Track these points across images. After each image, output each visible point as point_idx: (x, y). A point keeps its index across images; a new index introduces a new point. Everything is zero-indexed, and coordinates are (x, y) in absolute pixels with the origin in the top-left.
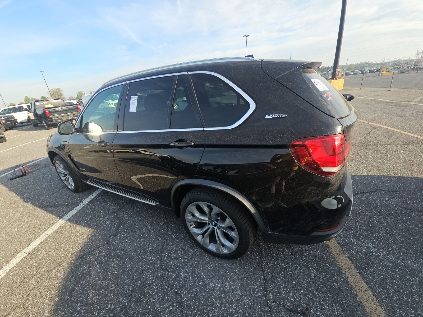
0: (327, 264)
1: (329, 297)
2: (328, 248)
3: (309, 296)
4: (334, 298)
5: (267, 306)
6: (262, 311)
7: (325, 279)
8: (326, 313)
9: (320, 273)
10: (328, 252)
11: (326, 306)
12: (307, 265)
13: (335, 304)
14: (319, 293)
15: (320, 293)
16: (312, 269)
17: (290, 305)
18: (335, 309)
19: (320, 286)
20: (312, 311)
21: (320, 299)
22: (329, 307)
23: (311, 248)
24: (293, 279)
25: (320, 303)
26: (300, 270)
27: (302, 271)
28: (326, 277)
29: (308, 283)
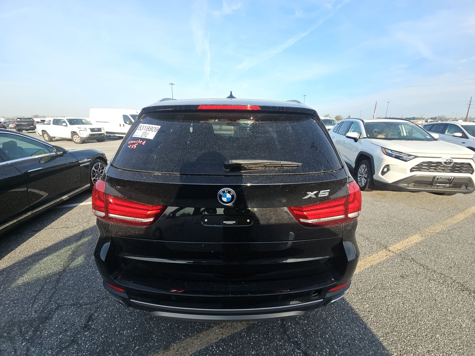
0: (137, 347)
1: (97, 348)
2: (164, 349)
3: (101, 330)
4: (96, 354)
5: (98, 301)
6: (94, 298)
7: (118, 345)
8: (82, 345)
9: (126, 339)
10: (157, 349)
11: (88, 345)
12: (137, 326)
13: (89, 354)
14: (103, 338)
15: (102, 340)
16: (132, 332)
17: (95, 316)
18: (84, 354)
19: (110, 340)
20: (87, 333)
21: (96, 340)
22: (87, 348)
23: (162, 328)
24: (120, 315)
25: (93, 339)
26: (130, 320)
27: (129, 322)
28: (121, 346)
29: (115, 328)
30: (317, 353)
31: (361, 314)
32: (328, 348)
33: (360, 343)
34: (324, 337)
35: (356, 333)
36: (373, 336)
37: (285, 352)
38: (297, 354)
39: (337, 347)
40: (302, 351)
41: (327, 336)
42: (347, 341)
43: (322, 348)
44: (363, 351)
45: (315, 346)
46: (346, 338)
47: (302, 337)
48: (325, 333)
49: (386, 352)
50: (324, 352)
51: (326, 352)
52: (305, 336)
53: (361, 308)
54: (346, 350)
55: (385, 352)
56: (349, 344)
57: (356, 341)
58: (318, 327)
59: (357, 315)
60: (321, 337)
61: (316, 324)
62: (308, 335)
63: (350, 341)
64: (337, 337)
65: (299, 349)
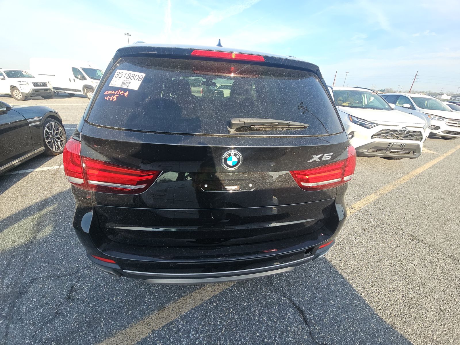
0: (130, 312)
1: (86, 317)
2: (159, 311)
3: (87, 299)
4: (85, 323)
5: (78, 271)
6: (73, 269)
7: (109, 312)
8: (69, 316)
9: (117, 305)
10: (152, 311)
11: (75, 315)
12: (126, 292)
13: (78, 324)
14: (91, 307)
15: (90, 309)
16: (122, 298)
17: (77, 286)
18: (72, 325)
19: (99, 308)
20: (71, 304)
21: (84, 310)
22: (75, 319)
23: (154, 291)
24: (106, 283)
25: (79, 310)
26: (118, 286)
27: (117, 288)
28: (112, 312)
29: (103, 296)
30: (300, 298)
31: (334, 263)
32: (309, 294)
33: (334, 286)
34: (305, 284)
35: (331, 279)
36: (344, 280)
37: (273, 301)
38: (284, 301)
39: (317, 292)
40: (288, 298)
41: (307, 284)
42: (324, 287)
43: (304, 294)
44: (337, 293)
45: (298, 293)
46: (323, 284)
47: (286, 287)
48: (306, 282)
49: (356, 293)
50: (306, 297)
51: (307, 297)
52: (289, 285)
53: (333, 258)
54: (323, 293)
55: (355, 293)
56: (326, 289)
57: (331, 286)
58: (299, 277)
59: (330, 264)
60: (303, 285)
61: (297, 275)
62: (291, 285)
63: (326, 286)
64: (316, 284)
65: (285, 297)
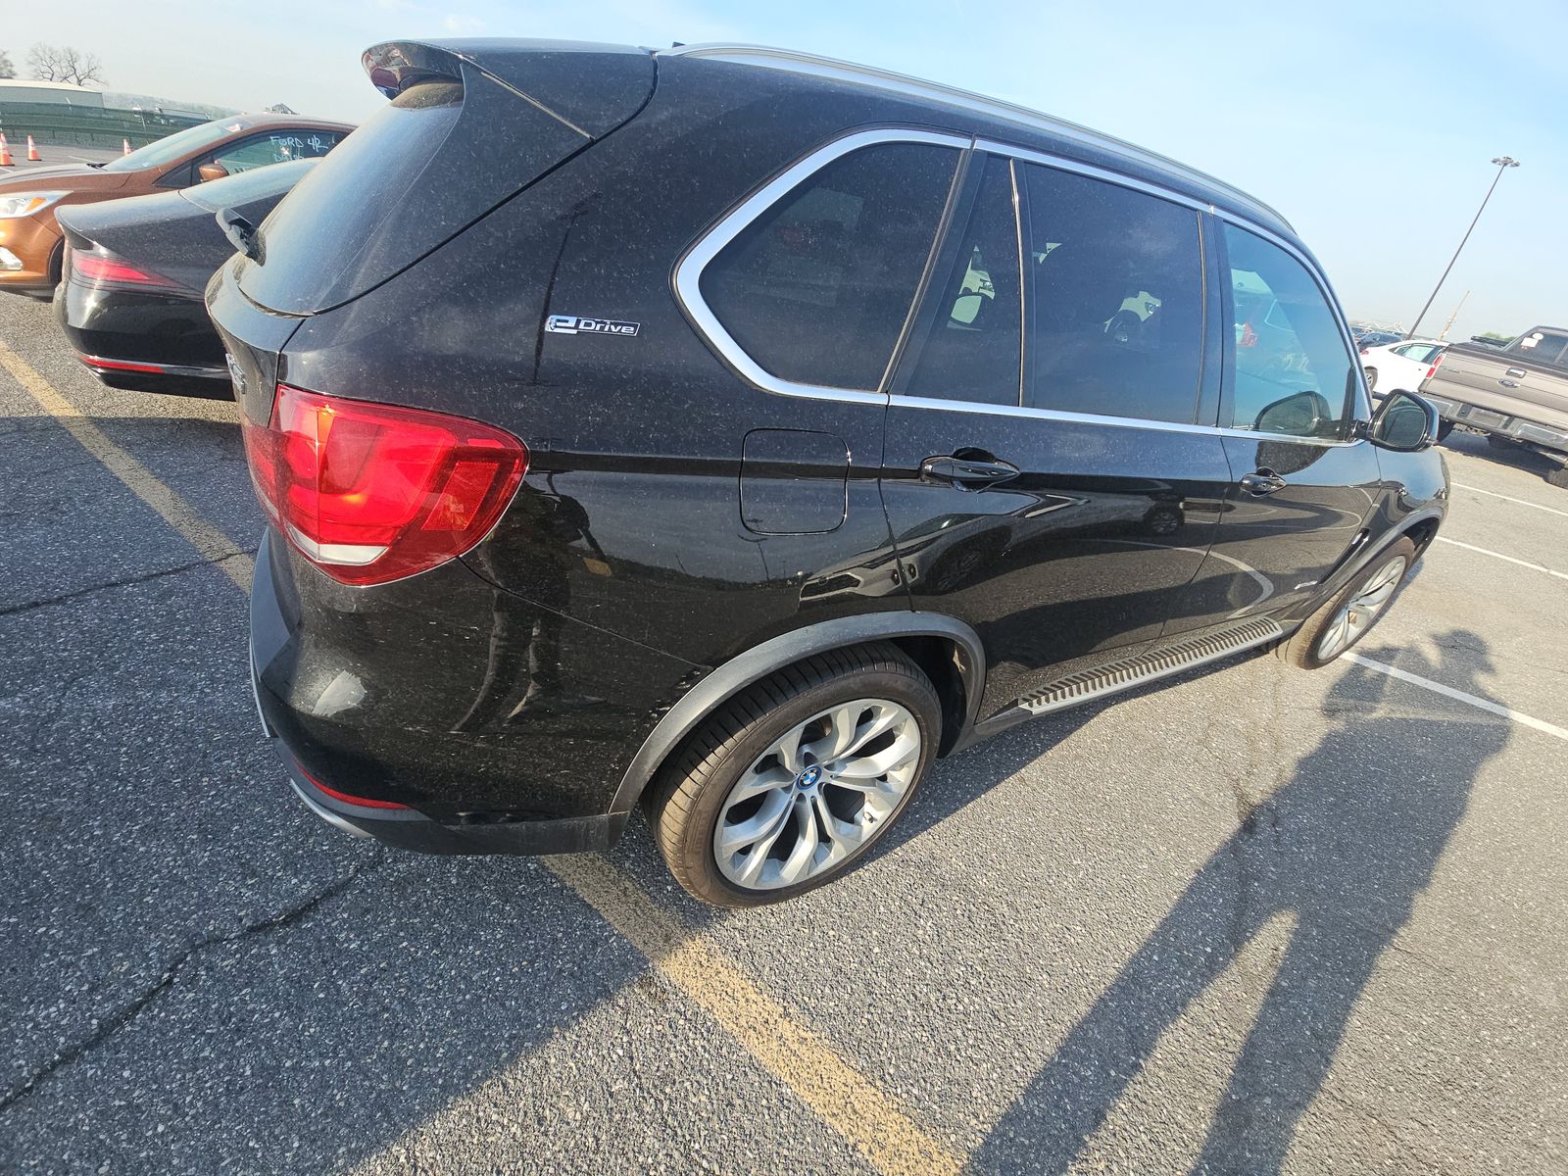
30: (345, 916)
31: (521, 1077)
32: (360, 946)
33: (381, 1056)
34: (402, 934)
35: (422, 1046)
36: (413, 1118)
37: (349, 840)
38: (344, 866)
39: (366, 975)
40: (351, 879)
41: (405, 944)
42: (386, 1009)
43: (361, 931)
44: (349, 1063)
45: (368, 911)
46: (398, 1008)
47: (395, 874)
48: (415, 936)
49: (341, 1162)
50: (347, 936)
51: (348, 940)
52: (401, 884)
53: (550, 1081)
54: (354, 1003)
55: (337, 1158)
56: (375, 1016)
57: (386, 1044)
58: (437, 915)
59: (513, 1058)
60: (400, 927)
61: (448, 910)
62: (405, 888)
63: (387, 1019)
64: (401, 977)
65: (357, 871)
